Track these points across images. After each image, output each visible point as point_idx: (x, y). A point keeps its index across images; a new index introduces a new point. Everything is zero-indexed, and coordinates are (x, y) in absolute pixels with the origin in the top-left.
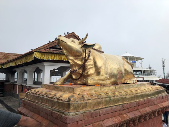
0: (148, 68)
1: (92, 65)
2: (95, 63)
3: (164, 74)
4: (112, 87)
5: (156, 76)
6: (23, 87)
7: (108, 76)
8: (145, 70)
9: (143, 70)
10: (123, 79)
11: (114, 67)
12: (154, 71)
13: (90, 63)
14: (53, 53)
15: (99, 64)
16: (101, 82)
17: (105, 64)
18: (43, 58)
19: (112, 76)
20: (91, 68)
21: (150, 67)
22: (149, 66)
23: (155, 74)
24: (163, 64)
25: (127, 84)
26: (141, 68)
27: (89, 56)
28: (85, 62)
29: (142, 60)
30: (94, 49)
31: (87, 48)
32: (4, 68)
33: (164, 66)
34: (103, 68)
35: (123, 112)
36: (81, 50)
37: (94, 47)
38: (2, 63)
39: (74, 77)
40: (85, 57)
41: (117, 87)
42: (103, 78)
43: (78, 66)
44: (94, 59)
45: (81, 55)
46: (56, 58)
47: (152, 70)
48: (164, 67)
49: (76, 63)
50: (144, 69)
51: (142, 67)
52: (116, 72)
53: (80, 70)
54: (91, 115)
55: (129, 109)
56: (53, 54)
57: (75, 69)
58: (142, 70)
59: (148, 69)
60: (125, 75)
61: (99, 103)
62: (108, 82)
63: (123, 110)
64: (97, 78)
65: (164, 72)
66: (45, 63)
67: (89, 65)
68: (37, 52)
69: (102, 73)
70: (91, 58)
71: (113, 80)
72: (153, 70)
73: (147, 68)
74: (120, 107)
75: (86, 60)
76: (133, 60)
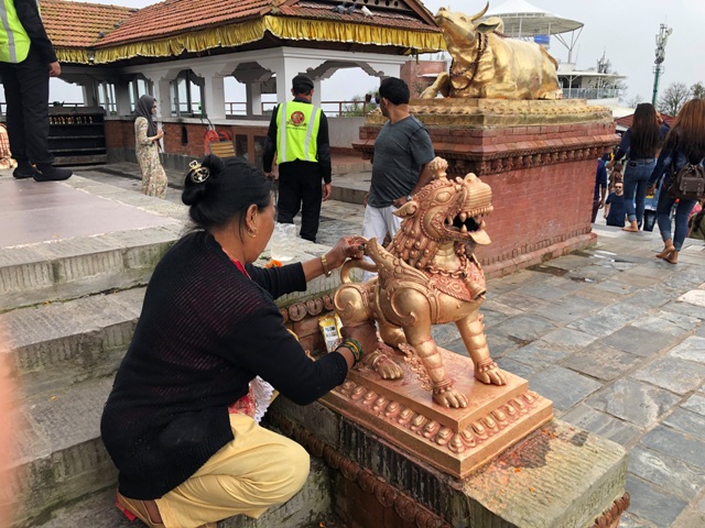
0: (596, 65)
1: (489, 63)
2: (495, 59)
3: (655, 91)
4: (525, 102)
5: (620, 99)
6: (188, 128)
7: (515, 83)
8: (581, 77)
9: (574, 76)
10: (539, 91)
11: (526, 67)
12: (616, 81)
13: (487, 58)
14: (315, 18)
15: (503, 61)
16: (507, 94)
17: (512, 61)
18: (289, 34)
19: (521, 84)
20: (488, 69)
21: (605, 62)
22: (603, 59)
23: (620, 92)
24: (661, 48)
25: (544, 99)
26: (569, 66)
27: (485, 46)
28: (478, 58)
29: (577, 31)
30: (496, 33)
31: (484, 31)
32: (96, 62)
33: (660, 60)
34: (509, 69)
35: (540, 137)
36: (474, 34)
37: (497, 29)
38: (88, 45)
39: (456, 85)
40: (479, 48)
41: (531, 102)
42: (508, 86)
43: (464, 66)
44: (494, 53)
45: (473, 44)
46: (321, 35)
47: (609, 75)
48: (662, 64)
49: (462, 59)
50: (579, 74)
51: (572, 61)
52: (527, 77)
53: (468, 73)
54: (504, 133)
55: (549, 134)
56: (314, 23)
57: (459, 70)
58: (569, 76)
59: (595, 73)
60: (543, 83)
61: (513, 120)
62: (517, 94)
63: (540, 134)
64: (499, 86)
65: (656, 86)
66: (286, 51)
67: (485, 63)
68: (271, 14)
69: (506, 78)
70: (489, 49)
71: (524, 91)
72: (613, 78)
73: (592, 69)
74: (537, 129)
75: (480, 53)
76: (540, 33)
